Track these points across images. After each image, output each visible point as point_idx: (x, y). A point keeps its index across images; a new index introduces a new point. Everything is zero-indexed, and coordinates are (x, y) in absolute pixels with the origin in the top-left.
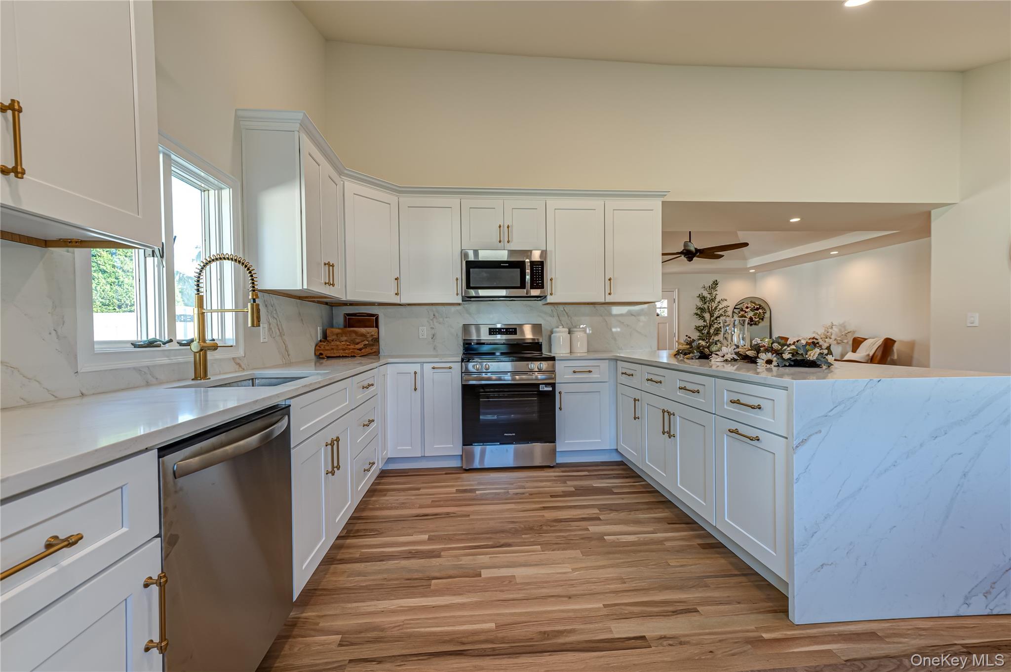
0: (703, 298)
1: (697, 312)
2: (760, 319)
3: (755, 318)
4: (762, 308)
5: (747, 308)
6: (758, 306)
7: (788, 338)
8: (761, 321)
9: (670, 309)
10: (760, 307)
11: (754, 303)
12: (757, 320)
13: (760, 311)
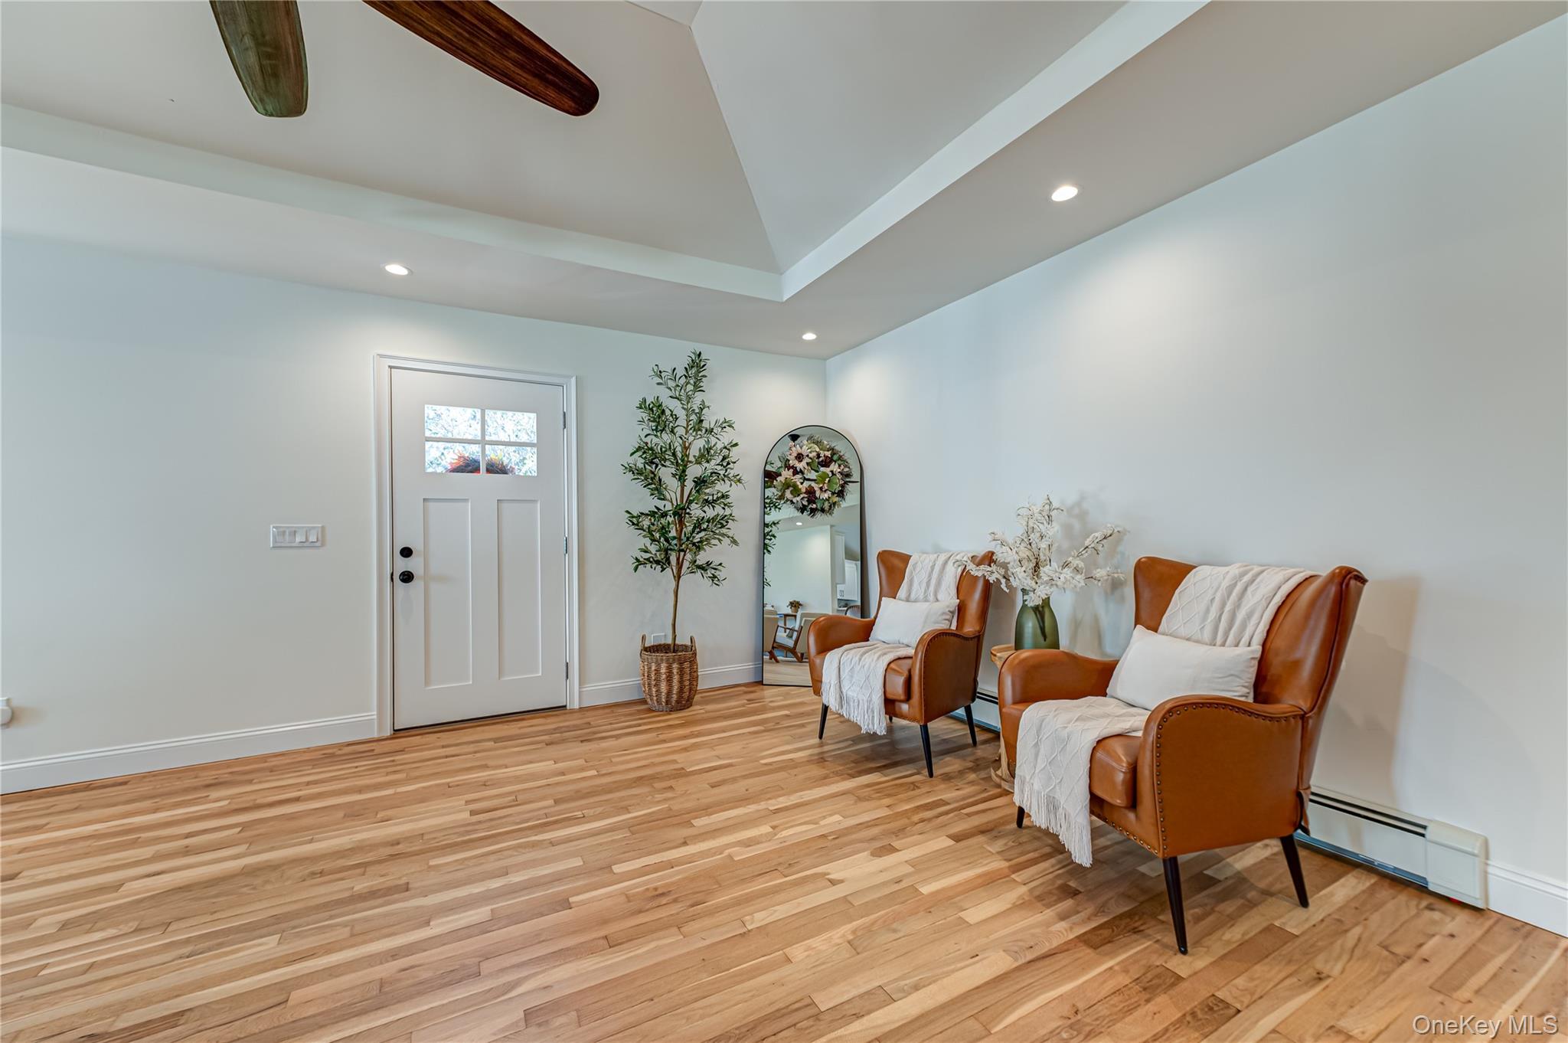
0: (658, 416)
1: (631, 460)
2: (833, 493)
3: (821, 489)
4: (840, 458)
5: (800, 457)
6: (828, 454)
7: (911, 556)
8: (835, 499)
9: (544, 445)
10: (833, 454)
11: (818, 443)
12: (826, 496)
13: (834, 467)
